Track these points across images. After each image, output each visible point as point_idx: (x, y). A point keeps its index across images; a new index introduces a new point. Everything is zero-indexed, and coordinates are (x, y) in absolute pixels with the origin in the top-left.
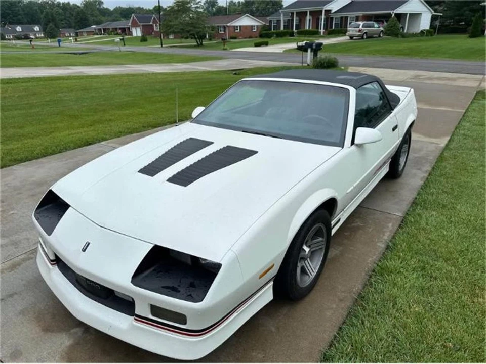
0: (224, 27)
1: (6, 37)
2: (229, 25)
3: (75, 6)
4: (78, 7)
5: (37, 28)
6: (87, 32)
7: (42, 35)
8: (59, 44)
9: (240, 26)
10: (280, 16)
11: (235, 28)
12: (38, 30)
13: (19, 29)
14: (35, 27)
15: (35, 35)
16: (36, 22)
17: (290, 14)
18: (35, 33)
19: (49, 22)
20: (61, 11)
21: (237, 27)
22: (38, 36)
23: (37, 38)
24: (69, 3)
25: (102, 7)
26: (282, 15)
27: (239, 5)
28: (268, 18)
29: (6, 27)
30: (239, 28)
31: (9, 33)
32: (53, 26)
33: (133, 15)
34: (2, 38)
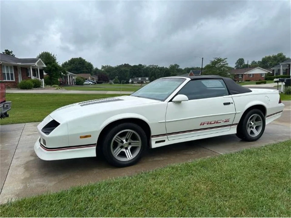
0: (242, 75)
1: (134, 82)
2: (245, 73)
3: (166, 68)
4: (167, 68)
5: (147, 79)
7: (149, 81)
9: (253, 74)
10: (280, 67)
11: (249, 75)
13: (140, 79)
15: (146, 81)
16: (147, 76)
17: (288, 66)
18: (146, 80)
19: (152, 76)
20: (159, 71)
21: (251, 74)
22: (147, 82)
23: (146, 83)
24: (163, 67)
25: (178, 68)
26: (281, 66)
27: (258, 63)
28: (272, 69)
29: (135, 78)
30: (252, 75)
31: (136, 80)
32: (154, 78)
33: (191, 71)
34: (132, 83)
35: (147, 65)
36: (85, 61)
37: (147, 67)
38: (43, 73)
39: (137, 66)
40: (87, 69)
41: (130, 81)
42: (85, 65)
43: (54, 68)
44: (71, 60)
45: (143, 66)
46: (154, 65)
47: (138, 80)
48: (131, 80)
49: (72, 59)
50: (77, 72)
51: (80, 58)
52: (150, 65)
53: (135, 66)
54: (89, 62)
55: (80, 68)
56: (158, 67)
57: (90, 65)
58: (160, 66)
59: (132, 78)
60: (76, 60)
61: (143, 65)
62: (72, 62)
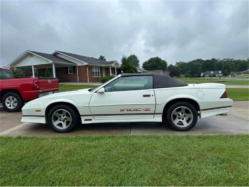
1: (206, 76)
4: (245, 61)
5: (220, 72)
6: (244, 73)
7: (222, 75)
8: (220, 78)
12: (221, 73)
13: (212, 72)
14: (219, 71)
15: (218, 75)
16: (220, 70)
19: (226, 69)
20: (235, 64)
22: (220, 75)
24: (240, 60)
29: (207, 72)
31: (207, 74)
32: (227, 71)
34: (204, 76)
35: (221, 59)
36: (161, 60)
37: (221, 61)
38: (121, 71)
39: (210, 60)
40: (162, 66)
41: (202, 75)
42: (161, 63)
43: (127, 67)
44: (150, 60)
45: (217, 61)
46: (229, 59)
47: (210, 73)
48: (203, 73)
49: (151, 58)
50: (154, 69)
51: (157, 58)
52: (224, 58)
53: (207, 61)
54: (164, 60)
55: (156, 65)
56: (233, 60)
57: (165, 63)
58: (236, 59)
59: (203, 71)
60: (154, 60)
61: (216, 59)
62: (151, 61)
